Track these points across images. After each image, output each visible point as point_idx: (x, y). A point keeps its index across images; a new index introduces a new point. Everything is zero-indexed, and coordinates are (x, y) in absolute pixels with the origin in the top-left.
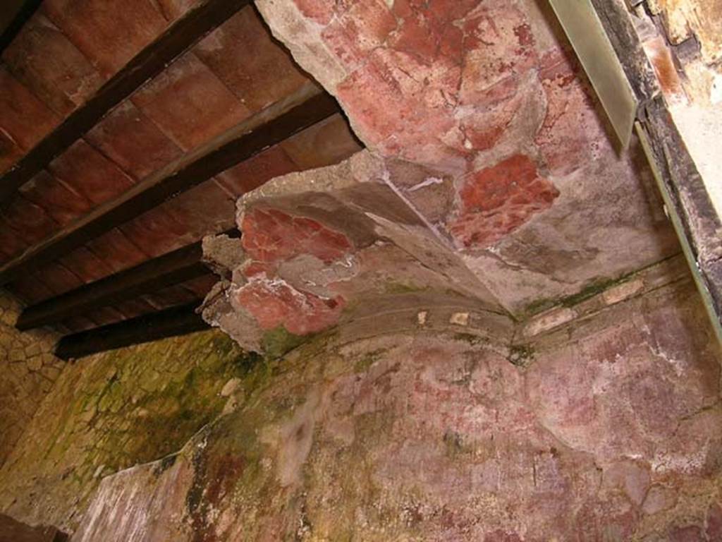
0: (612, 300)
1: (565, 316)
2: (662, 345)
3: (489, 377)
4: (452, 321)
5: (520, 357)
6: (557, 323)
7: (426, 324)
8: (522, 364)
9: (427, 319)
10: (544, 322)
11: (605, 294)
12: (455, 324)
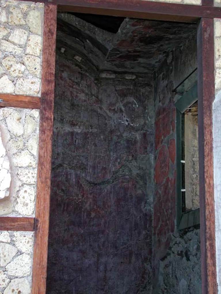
0: (127, 78)
1: (113, 76)
2: (136, 98)
3: (86, 85)
4: (75, 58)
5: (97, 83)
6: (110, 77)
7: (64, 53)
8: (98, 85)
9: (65, 51)
10: (107, 75)
11: (126, 75)
12: (75, 59)
